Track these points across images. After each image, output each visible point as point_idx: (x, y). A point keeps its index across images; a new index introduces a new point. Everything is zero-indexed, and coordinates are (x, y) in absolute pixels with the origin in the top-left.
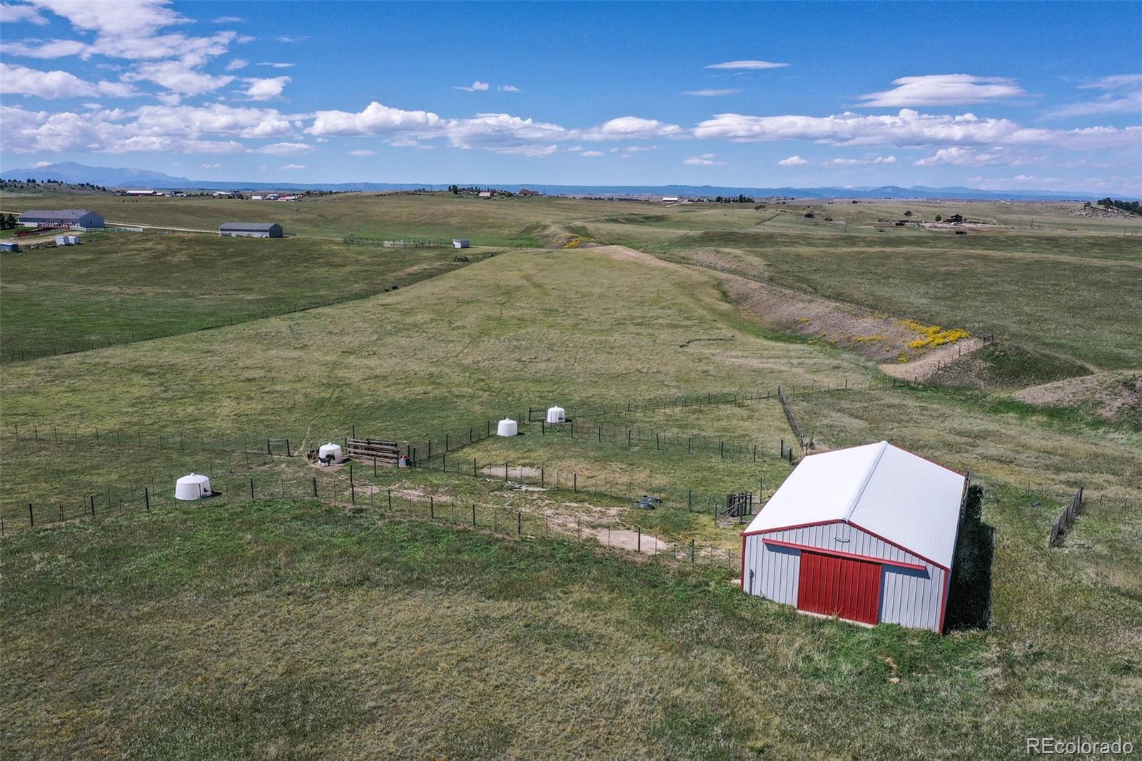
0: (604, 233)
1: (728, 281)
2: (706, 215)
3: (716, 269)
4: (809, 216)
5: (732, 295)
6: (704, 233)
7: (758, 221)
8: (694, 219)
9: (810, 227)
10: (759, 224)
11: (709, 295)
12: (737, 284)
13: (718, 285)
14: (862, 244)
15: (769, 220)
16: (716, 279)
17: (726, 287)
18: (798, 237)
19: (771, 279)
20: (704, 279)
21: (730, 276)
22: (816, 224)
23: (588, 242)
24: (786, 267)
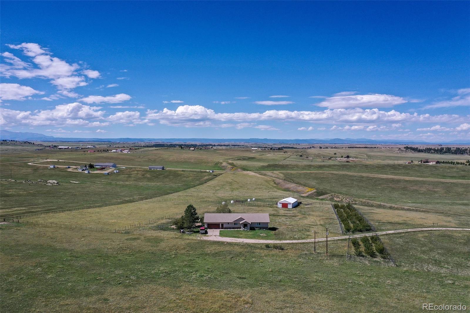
0: (239, 165)
1: (276, 180)
2: (268, 157)
3: (273, 177)
4: (301, 156)
5: (276, 183)
6: (269, 164)
7: (284, 158)
8: (264, 158)
9: (301, 160)
10: (284, 159)
11: (272, 183)
12: (278, 181)
13: (274, 181)
14: (313, 167)
15: (288, 158)
16: (273, 179)
17: (275, 181)
18: (295, 165)
19: (285, 179)
20: (271, 179)
21: (276, 179)
22: (303, 159)
23: (238, 169)
24: (288, 177)
